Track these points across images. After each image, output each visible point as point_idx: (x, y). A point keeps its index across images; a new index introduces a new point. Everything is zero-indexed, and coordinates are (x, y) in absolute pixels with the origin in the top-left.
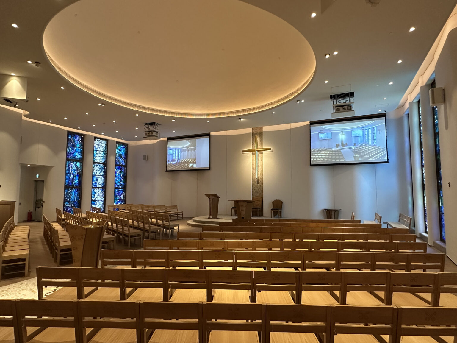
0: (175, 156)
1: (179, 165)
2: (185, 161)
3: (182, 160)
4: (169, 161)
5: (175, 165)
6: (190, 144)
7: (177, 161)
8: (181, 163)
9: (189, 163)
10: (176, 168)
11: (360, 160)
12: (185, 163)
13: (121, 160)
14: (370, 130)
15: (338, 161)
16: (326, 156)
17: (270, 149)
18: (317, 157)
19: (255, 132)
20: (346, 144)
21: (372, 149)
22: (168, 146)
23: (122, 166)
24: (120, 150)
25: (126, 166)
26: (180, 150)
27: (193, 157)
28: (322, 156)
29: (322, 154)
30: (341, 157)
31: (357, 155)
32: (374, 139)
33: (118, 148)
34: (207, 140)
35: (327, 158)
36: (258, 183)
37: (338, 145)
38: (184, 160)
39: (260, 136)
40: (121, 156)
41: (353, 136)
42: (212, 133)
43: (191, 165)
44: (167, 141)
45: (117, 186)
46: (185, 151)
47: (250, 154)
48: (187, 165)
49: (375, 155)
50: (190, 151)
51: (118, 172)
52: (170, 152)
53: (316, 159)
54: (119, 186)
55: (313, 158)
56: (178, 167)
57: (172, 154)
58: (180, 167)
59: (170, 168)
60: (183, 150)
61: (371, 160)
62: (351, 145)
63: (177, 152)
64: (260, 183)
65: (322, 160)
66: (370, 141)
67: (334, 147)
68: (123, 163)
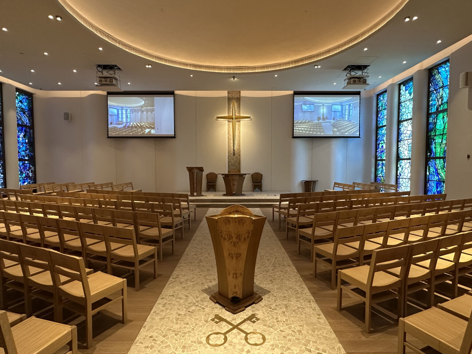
0: (122, 118)
1: (129, 130)
2: (138, 125)
3: (133, 124)
4: (111, 123)
5: (122, 130)
6: (145, 103)
7: (126, 125)
8: (132, 127)
9: (144, 128)
10: (124, 134)
11: (338, 134)
12: (138, 127)
13: (23, 117)
14: (347, 106)
15: (319, 134)
16: (308, 128)
17: (249, 117)
18: (300, 129)
19: (231, 97)
20: (327, 118)
21: (348, 124)
22: (108, 103)
23: (26, 126)
24: (21, 101)
25: (32, 127)
26: (129, 110)
27: (150, 120)
28: (304, 128)
29: (304, 126)
30: (321, 130)
31: (335, 129)
32: (349, 115)
33: (18, 98)
34: (170, 100)
35: (309, 131)
36: (234, 155)
37: (319, 119)
38: (136, 124)
39: (237, 102)
40: (23, 110)
41: (333, 110)
42: (177, 92)
43: (147, 131)
44: (107, 96)
45: (22, 156)
46: (138, 112)
47: (226, 122)
48: (142, 130)
49: (350, 130)
50: (145, 113)
51: (22, 135)
52: (112, 111)
53: (298, 131)
54: (24, 157)
55: (296, 130)
56: (127, 132)
57: (117, 114)
58: (130, 133)
59: (114, 133)
60: (133, 110)
61: (347, 134)
62: (331, 119)
63: (124, 112)
64: (236, 155)
65: (304, 132)
66: (347, 116)
67: (316, 120)
68: (27, 123)
